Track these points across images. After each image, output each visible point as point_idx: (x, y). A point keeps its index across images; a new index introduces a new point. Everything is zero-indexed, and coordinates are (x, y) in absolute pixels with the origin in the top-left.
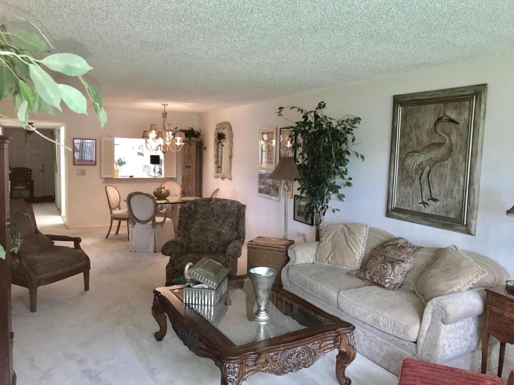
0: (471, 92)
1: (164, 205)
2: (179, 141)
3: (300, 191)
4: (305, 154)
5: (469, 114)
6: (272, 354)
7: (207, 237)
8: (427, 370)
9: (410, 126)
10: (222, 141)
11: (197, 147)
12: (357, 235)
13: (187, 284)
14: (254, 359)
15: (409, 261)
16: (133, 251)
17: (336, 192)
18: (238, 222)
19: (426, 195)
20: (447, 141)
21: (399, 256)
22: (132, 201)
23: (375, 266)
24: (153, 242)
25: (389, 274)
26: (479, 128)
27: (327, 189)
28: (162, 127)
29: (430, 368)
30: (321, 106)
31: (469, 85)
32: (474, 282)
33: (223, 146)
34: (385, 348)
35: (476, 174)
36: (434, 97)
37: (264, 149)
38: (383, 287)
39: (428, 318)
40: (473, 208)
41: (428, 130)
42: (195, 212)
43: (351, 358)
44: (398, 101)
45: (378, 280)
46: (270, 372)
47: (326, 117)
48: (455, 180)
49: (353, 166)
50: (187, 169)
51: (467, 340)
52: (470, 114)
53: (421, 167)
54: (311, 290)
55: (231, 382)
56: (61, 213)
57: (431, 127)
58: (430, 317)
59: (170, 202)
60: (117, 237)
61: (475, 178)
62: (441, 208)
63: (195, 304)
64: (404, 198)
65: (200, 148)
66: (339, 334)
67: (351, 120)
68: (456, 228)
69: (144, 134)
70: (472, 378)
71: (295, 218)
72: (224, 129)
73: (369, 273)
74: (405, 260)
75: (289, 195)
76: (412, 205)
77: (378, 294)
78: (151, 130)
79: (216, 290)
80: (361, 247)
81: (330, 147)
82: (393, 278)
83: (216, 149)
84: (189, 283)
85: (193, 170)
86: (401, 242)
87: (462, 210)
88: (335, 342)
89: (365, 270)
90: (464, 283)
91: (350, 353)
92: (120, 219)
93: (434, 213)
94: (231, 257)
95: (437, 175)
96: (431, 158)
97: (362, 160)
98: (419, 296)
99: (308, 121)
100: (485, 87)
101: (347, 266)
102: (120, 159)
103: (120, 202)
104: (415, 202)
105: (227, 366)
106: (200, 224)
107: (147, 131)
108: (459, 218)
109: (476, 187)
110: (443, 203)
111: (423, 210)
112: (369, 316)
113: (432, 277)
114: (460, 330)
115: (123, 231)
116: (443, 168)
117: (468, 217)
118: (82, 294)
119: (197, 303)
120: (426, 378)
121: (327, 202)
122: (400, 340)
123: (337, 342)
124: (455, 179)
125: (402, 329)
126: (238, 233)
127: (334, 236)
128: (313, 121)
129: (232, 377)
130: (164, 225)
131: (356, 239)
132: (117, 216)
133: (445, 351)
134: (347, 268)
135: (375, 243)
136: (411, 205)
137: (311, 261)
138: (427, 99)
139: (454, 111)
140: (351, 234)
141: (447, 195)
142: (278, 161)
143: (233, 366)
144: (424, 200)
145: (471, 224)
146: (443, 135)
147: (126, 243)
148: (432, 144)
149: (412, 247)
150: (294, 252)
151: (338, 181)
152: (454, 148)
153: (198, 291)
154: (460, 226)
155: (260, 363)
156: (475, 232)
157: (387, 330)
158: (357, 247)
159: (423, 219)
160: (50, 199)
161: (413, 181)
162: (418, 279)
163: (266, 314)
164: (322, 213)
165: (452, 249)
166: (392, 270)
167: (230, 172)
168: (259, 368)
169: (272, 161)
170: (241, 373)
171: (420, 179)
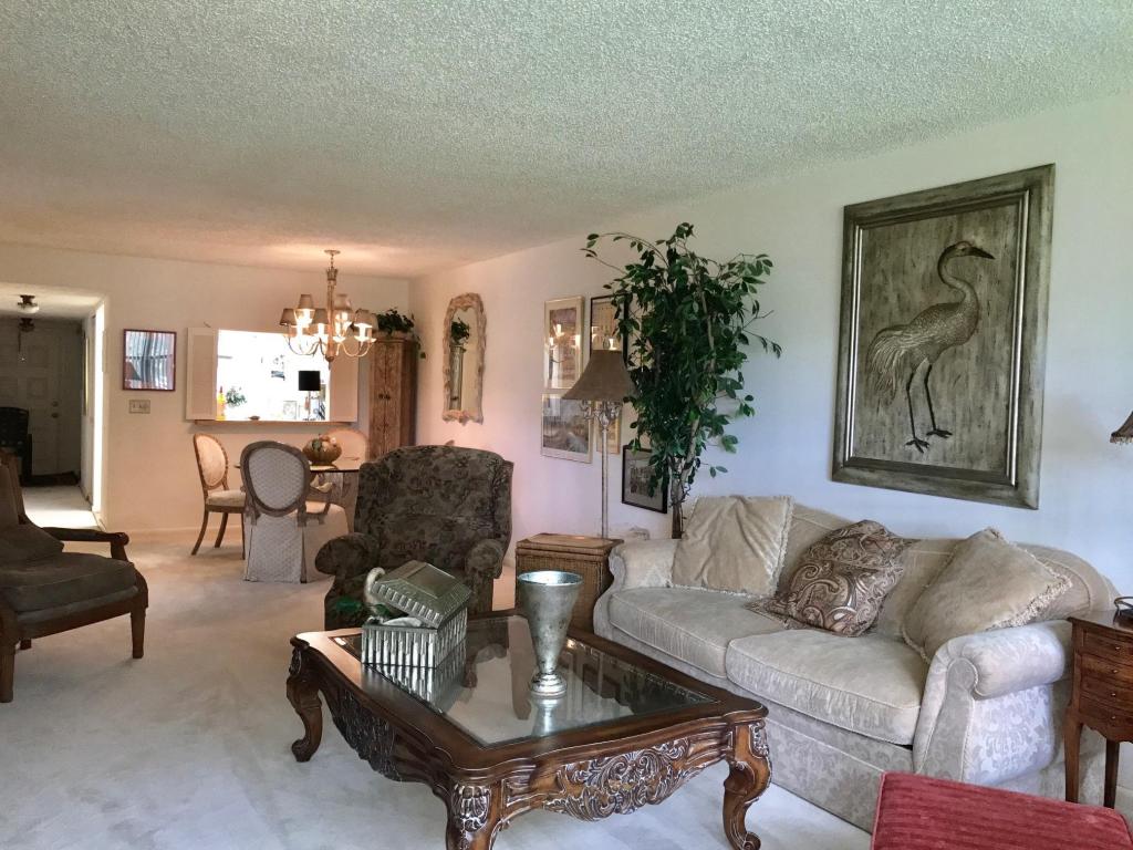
0: (1020, 184)
1: (327, 474)
2: (364, 334)
3: (636, 429)
4: (648, 343)
5: (1015, 234)
6: (570, 766)
7: (422, 532)
8: (942, 794)
9: (883, 271)
10: (461, 341)
11: (405, 351)
12: (767, 519)
13: (371, 618)
14: (528, 777)
15: (889, 570)
16: (255, 578)
17: (717, 431)
18: (494, 500)
19: (923, 424)
20: (968, 298)
21: (864, 561)
22: (254, 462)
23: (811, 586)
24: (300, 558)
25: (844, 599)
26: (1039, 263)
27: (697, 422)
28: (326, 302)
29: (950, 791)
30: (684, 231)
31: (1014, 170)
32: (1041, 605)
33: (465, 350)
34: (839, 766)
35: (1035, 366)
36: (935, 201)
37: (555, 357)
38: (830, 630)
39: (938, 687)
40: (1032, 446)
41: (923, 278)
42: (397, 476)
43: (759, 786)
44: (854, 217)
45: (817, 617)
46: (566, 811)
47: (693, 256)
48: (987, 385)
49: (755, 369)
50: (382, 402)
51: (1029, 740)
52: (1017, 236)
53: (909, 361)
54: (664, 644)
55: (470, 830)
56: (91, 504)
57: (931, 268)
58: (942, 684)
59: (341, 468)
60: (218, 552)
61: (1034, 378)
62: (958, 451)
63: (389, 665)
64: (872, 436)
65: (413, 354)
66: (730, 726)
67: (750, 267)
68: (994, 493)
69: (283, 316)
70: (1050, 810)
71: (626, 499)
72: (466, 309)
73: (796, 601)
74: (878, 568)
75: (613, 446)
76: (892, 448)
77: (818, 643)
78: (301, 306)
79: (439, 630)
80: (777, 547)
81: (705, 326)
82: (851, 609)
83: (448, 355)
84: (375, 616)
85: (395, 404)
86: (867, 531)
87: (1006, 452)
88: (721, 744)
89: (786, 598)
90: (1019, 608)
91: (756, 771)
92: (226, 510)
93: (941, 464)
94: (477, 575)
95: (947, 377)
96: (932, 338)
97: (774, 354)
98: (915, 646)
99: (653, 267)
100: (1050, 171)
101: (744, 591)
102: (233, 391)
103: (226, 472)
104: (896, 440)
105: (461, 792)
106: (406, 503)
107: (292, 310)
108: (1001, 470)
109: (1036, 397)
110: (961, 440)
111: (917, 459)
112: (800, 692)
113: (942, 598)
114: (1014, 716)
115: (232, 541)
116: (959, 360)
117: (1020, 466)
118: (128, 663)
119: (393, 662)
120: (942, 810)
121: (698, 454)
122: (874, 743)
123: (726, 743)
124: (988, 383)
125: (876, 716)
126: (495, 523)
127: (713, 525)
128: (663, 265)
129: (473, 819)
130: (326, 519)
131: (765, 528)
132: (218, 504)
133: (980, 763)
134: (744, 594)
135: (807, 538)
136: (888, 448)
137: (663, 582)
138: (920, 208)
139: (981, 230)
140: (754, 519)
141: (971, 421)
142: (587, 359)
143: (475, 792)
144: (920, 435)
145: (1026, 481)
146: (959, 285)
147: (239, 563)
148: (932, 308)
149: (896, 540)
150: (624, 561)
151: (721, 405)
152: (983, 313)
153: (397, 634)
154: (1002, 489)
155: (541, 788)
156: (1037, 499)
157: (841, 721)
158: (767, 547)
159: (918, 480)
160: (68, 479)
161: (893, 395)
162: (909, 610)
163: (556, 682)
164: (685, 477)
165: (987, 537)
166: (850, 592)
167: (479, 405)
168: (538, 798)
169: (572, 372)
170: (494, 808)
171: (908, 388)
